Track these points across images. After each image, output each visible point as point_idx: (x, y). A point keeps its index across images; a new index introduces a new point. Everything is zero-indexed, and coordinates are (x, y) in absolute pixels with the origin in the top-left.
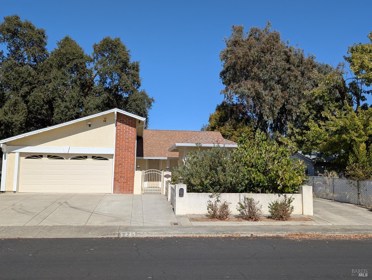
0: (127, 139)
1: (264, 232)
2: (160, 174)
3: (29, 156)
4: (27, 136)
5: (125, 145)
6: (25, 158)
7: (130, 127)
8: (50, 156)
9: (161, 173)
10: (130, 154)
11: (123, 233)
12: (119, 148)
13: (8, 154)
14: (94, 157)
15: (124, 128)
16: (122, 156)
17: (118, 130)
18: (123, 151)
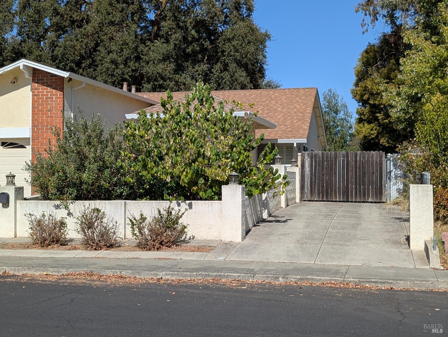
0: (50, 111)
1: (28, 268)
5: (47, 121)
7: (54, 91)
12: (37, 126)
14: (5, 144)
15: (44, 92)
16: (43, 141)
17: (35, 95)
18: (43, 132)
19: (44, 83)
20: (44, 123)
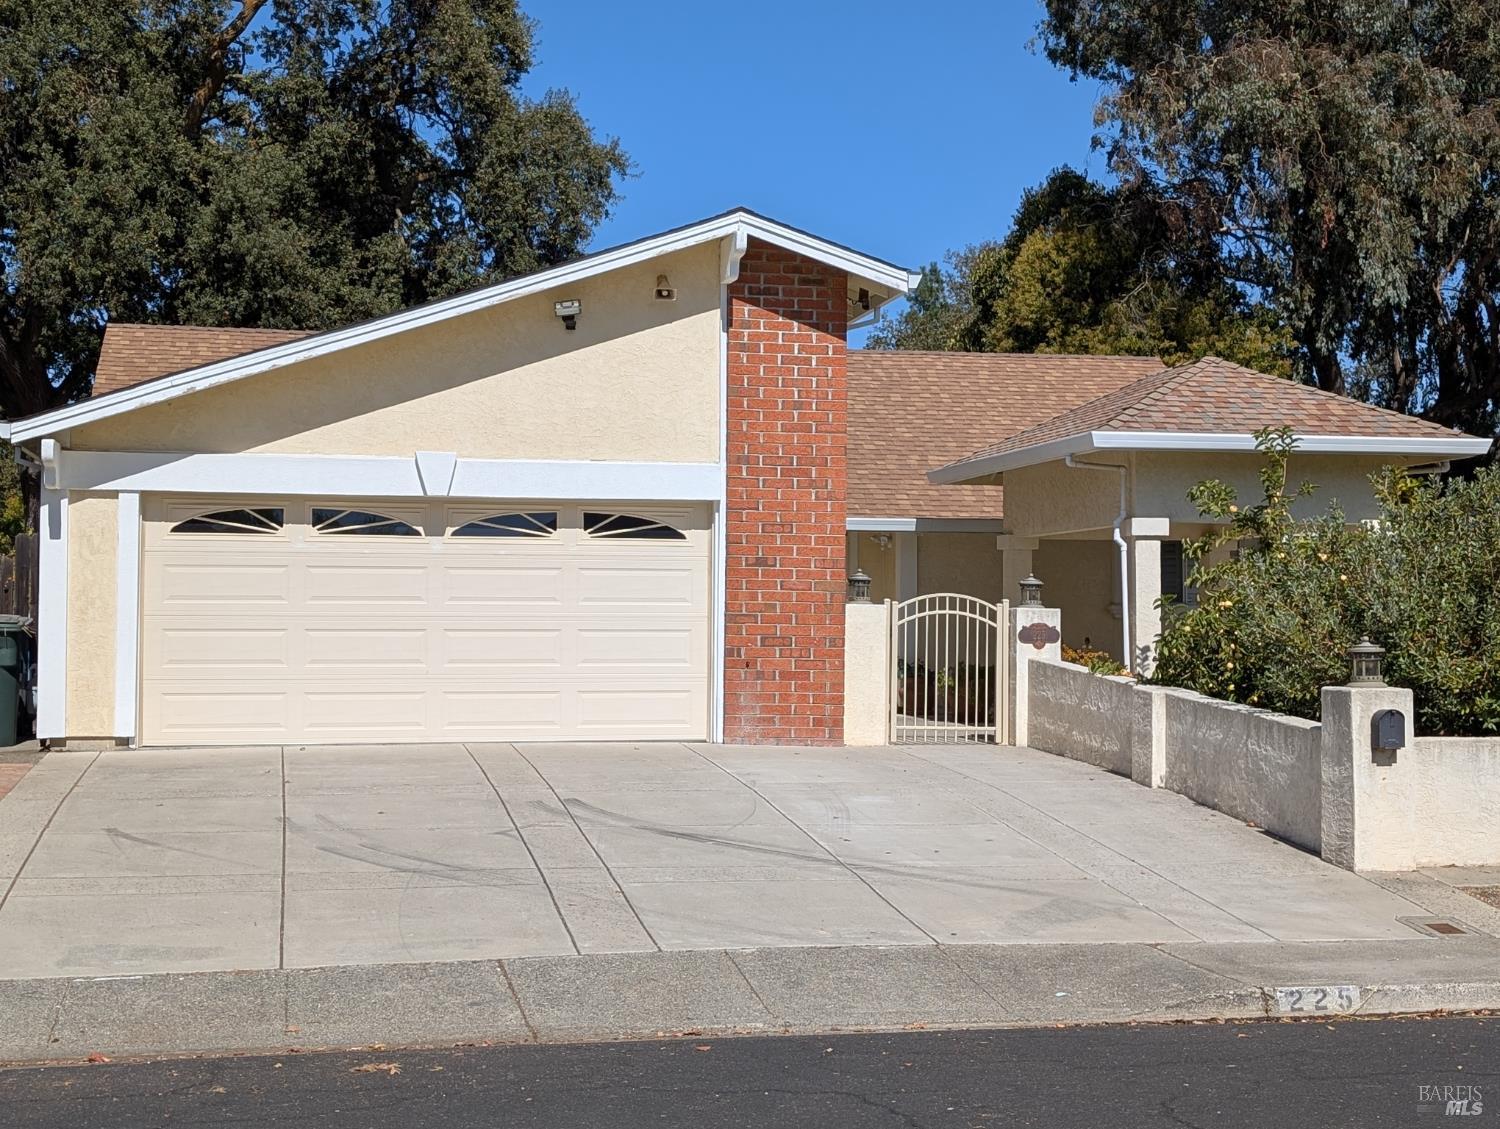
0: (798, 405)
2: (986, 620)
3: (196, 514)
4: (200, 386)
5: (787, 445)
6: (175, 530)
7: (814, 334)
8: (328, 516)
9: (993, 616)
10: (817, 498)
11: (1292, 993)
12: (747, 460)
13: (70, 503)
14: (601, 520)
15: (776, 339)
16: (772, 514)
17: (743, 348)
18: (775, 481)
19: (778, 303)
20: (777, 449)
